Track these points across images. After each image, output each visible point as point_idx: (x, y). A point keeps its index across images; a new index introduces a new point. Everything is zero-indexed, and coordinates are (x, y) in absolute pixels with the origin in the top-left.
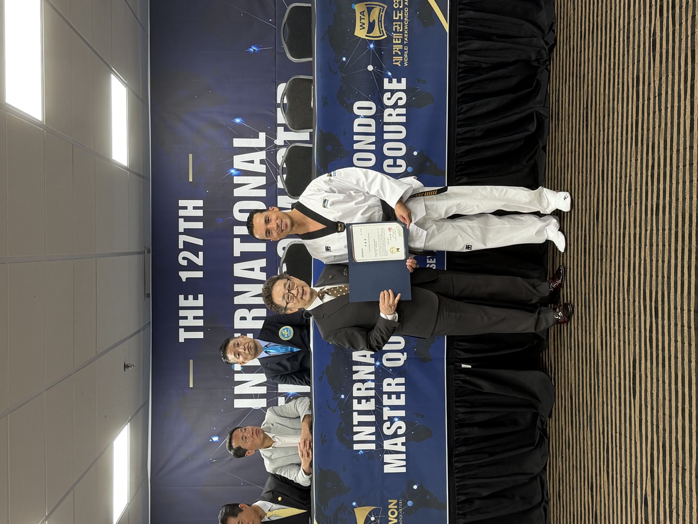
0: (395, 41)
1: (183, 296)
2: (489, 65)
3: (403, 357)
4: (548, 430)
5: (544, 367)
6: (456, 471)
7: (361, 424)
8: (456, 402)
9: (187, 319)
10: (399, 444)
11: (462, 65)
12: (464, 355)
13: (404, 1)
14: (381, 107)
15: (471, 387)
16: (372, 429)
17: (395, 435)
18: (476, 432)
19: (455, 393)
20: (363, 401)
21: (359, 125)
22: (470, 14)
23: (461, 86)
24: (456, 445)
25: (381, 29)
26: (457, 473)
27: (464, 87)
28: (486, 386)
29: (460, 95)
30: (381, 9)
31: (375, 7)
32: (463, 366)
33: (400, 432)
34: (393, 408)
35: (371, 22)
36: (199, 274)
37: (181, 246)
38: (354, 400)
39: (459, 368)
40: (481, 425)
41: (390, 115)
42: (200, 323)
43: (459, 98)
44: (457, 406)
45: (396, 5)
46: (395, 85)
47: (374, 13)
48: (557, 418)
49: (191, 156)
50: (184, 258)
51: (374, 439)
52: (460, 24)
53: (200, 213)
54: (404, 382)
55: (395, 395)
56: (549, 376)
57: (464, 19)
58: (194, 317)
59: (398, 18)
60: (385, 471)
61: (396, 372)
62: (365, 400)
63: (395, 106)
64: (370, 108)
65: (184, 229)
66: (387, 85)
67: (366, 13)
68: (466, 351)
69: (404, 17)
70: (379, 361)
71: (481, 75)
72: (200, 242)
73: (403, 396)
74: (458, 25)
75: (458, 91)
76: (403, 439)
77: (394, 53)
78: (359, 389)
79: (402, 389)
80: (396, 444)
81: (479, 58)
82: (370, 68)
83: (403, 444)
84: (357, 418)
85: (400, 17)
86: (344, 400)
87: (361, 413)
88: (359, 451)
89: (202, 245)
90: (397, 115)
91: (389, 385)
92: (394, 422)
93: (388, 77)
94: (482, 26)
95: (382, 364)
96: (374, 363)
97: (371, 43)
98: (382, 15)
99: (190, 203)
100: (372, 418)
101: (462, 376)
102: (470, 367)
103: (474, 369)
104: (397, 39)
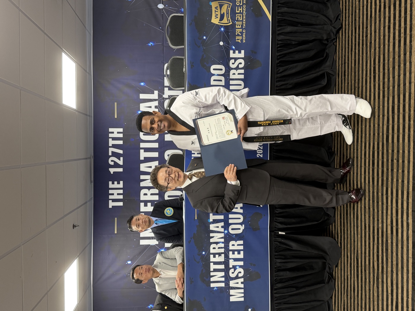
0: (237, 26)
1: (111, 182)
2: (297, 43)
3: (242, 228)
4: (334, 273)
5: (331, 233)
6: (275, 299)
7: (215, 270)
8: (275, 255)
9: (114, 195)
10: (240, 283)
11: (280, 42)
12: (280, 226)
13: (243, 1)
14: (228, 69)
15: (285, 246)
16: (223, 274)
17: (237, 277)
18: (288, 274)
19: (275, 250)
20: (217, 256)
21: (214, 80)
22: (285, 9)
23: (279, 55)
24: (276, 283)
25: (228, 19)
26: (276, 300)
27: (281, 56)
28: (294, 245)
29: (278, 61)
30: (228, 6)
31: (224, 5)
32: (280, 233)
33: (240, 275)
34: (236, 260)
35: (222, 14)
36: (121, 170)
37: (110, 154)
38: (211, 255)
39: (277, 234)
40: (291, 270)
41: (234, 74)
42: (121, 197)
43: (277, 64)
44: (276, 258)
45: (238, 3)
46: (237, 55)
47: (224, 8)
48: (343, 269)
49: (116, 103)
50: (112, 161)
51: (224, 280)
52: (278, 16)
53: (121, 136)
54: (243, 243)
55: (237, 252)
56: (335, 240)
57: (282, 13)
58: (117, 194)
59: (239, 12)
60: (231, 300)
61: (238, 237)
62: (218, 255)
63: (237, 68)
64: (221, 70)
65: (112, 144)
66: (232, 55)
67: (219, 8)
68: (281, 223)
69: (243, 11)
70: (227, 230)
71: (291, 49)
72: (121, 152)
73: (242, 252)
74: (277, 16)
75: (277, 59)
76: (242, 280)
77: (236, 34)
78: (214, 248)
79: (241, 248)
80: (238, 283)
81: (290, 37)
82: (221, 43)
83: (242, 283)
84: (213, 267)
85: (240, 11)
86: (204, 255)
87: (215, 263)
88: (214, 288)
89: (122, 153)
90: (239, 74)
91: (233, 245)
92: (236, 269)
93: (233, 49)
94: (292, 17)
95: (228, 232)
96: (223, 231)
97: (222, 27)
98: (229, 9)
99: (115, 130)
100: (222, 267)
101: (280, 239)
102: (284, 233)
103: (287, 235)
104: (238, 25)
